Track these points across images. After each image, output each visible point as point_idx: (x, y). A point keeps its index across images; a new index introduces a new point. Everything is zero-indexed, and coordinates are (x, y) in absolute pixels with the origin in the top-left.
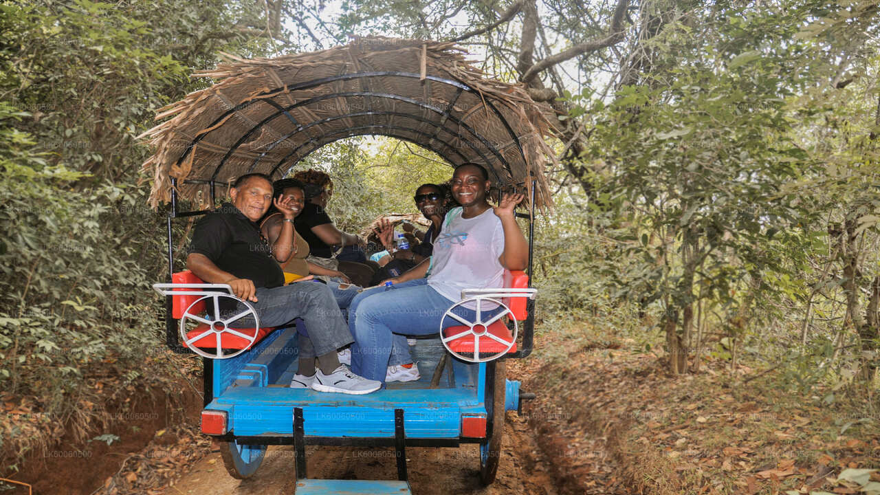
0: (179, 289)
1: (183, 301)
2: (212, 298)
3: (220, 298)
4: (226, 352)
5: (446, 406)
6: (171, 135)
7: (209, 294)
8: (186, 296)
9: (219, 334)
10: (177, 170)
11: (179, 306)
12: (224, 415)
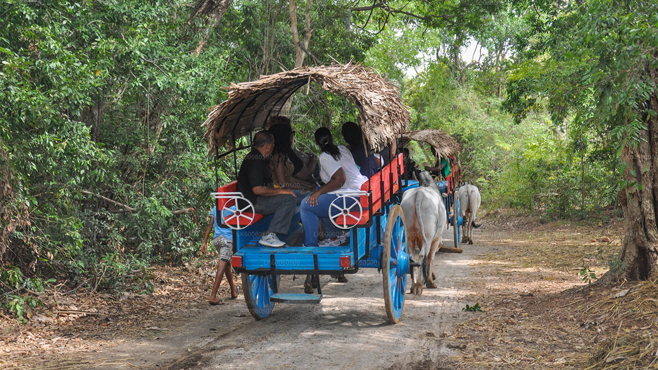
0: (221, 195)
1: (223, 201)
2: (234, 199)
3: (238, 199)
4: (241, 226)
5: (335, 253)
6: (215, 122)
7: (234, 197)
8: (224, 199)
9: (238, 217)
10: (218, 136)
11: (221, 203)
12: (241, 257)
